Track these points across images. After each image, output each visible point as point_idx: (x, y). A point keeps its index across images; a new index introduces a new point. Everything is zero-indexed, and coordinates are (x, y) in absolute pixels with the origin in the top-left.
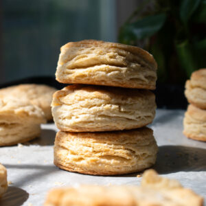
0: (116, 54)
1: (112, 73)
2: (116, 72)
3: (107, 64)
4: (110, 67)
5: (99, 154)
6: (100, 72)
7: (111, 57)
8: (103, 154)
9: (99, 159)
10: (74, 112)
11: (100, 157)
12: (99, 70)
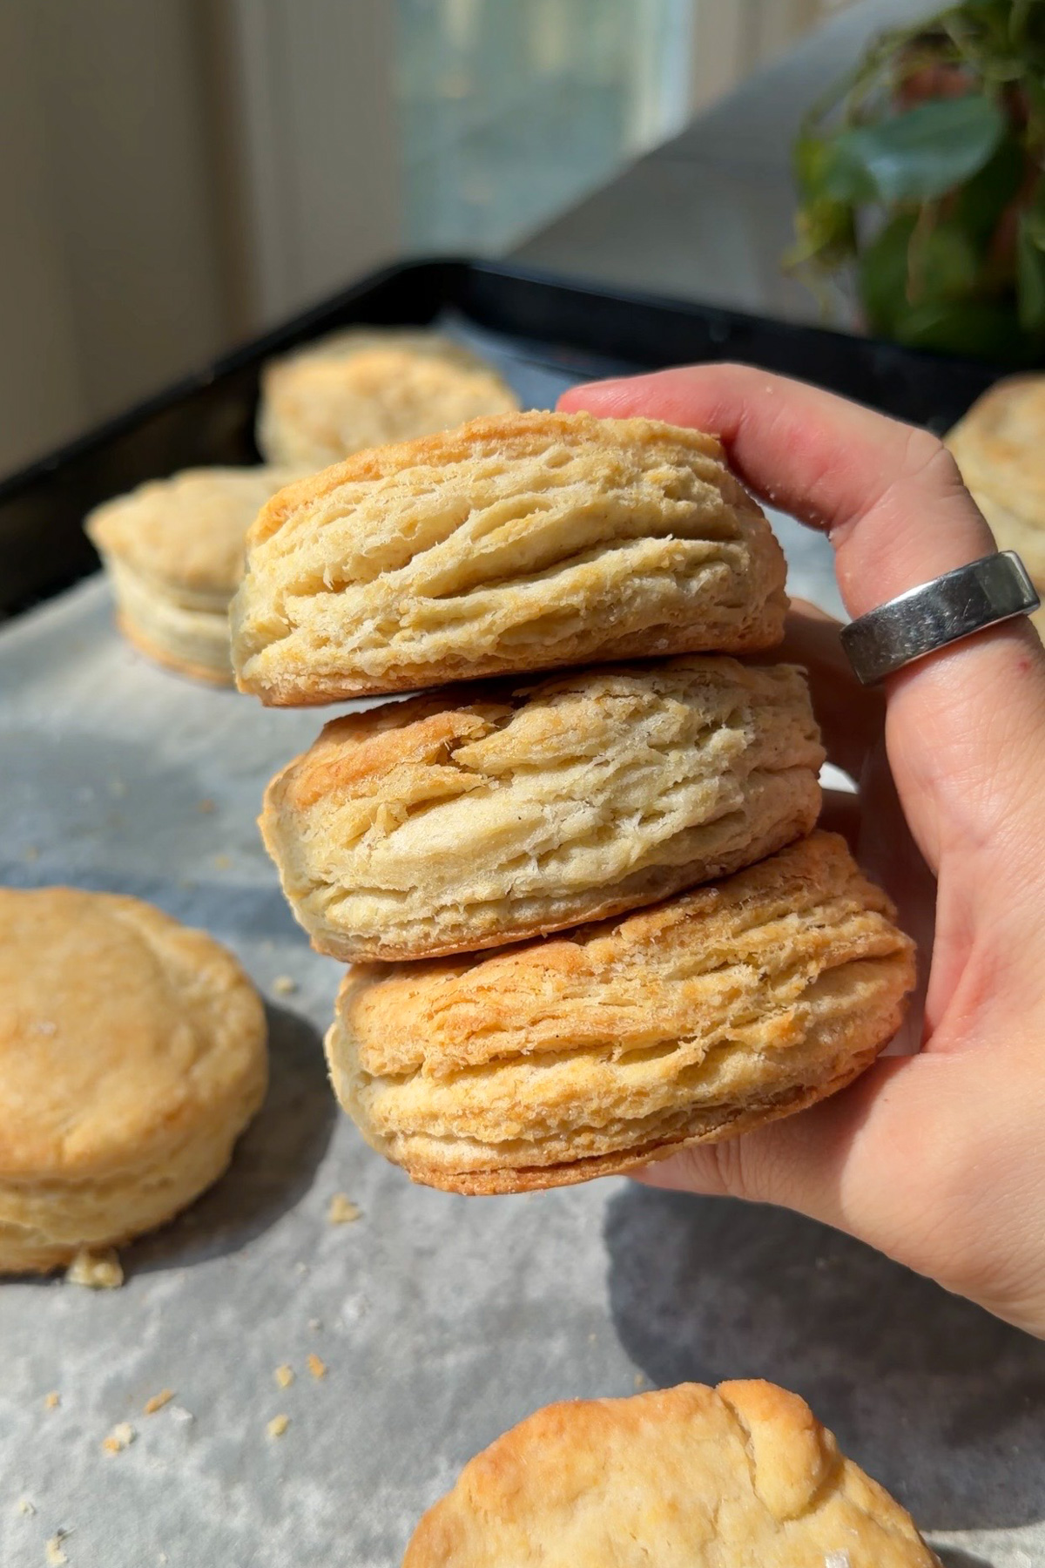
0: (685, 471)
1: (705, 575)
2: (721, 569)
3: (660, 535)
4: (687, 544)
5: (797, 982)
6: (648, 582)
7: (671, 493)
8: (814, 969)
9: (805, 1006)
10: (625, 789)
11: (807, 994)
12: (638, 572)
